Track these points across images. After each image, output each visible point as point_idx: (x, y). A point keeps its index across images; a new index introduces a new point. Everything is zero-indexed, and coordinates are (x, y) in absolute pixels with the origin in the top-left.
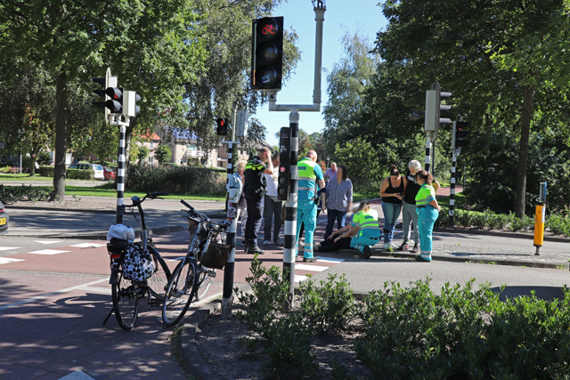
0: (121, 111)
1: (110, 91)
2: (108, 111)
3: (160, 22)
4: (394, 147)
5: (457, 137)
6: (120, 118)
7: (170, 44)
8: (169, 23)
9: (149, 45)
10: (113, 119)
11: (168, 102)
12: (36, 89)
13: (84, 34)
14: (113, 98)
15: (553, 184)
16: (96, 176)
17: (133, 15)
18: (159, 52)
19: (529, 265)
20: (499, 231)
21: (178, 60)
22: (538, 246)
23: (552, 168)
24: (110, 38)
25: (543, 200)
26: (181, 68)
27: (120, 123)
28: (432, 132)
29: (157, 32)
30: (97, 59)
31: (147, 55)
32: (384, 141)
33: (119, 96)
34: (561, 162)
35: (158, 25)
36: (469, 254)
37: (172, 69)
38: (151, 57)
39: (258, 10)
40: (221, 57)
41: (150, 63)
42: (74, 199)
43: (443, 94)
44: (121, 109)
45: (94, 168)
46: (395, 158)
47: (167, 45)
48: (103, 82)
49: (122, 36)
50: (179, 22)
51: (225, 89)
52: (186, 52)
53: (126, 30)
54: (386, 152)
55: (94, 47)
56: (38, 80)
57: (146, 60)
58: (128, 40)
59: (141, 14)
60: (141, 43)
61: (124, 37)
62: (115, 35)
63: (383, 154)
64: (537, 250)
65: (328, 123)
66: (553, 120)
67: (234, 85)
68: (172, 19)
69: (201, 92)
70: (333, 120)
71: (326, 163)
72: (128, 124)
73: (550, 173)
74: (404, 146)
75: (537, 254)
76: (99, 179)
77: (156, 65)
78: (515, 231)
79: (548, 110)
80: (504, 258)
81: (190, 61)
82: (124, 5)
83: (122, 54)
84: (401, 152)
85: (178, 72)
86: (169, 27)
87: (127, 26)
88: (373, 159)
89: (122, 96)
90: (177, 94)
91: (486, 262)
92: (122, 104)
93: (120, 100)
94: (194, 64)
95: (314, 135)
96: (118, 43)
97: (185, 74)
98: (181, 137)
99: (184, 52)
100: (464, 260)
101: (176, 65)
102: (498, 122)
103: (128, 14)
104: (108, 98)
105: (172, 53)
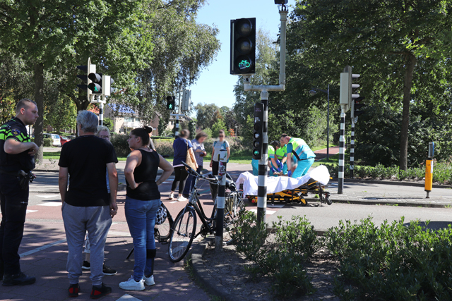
0: (100, 91)
1: (92, 76)
2: (90, 92)
3: (118, 21)
4: (292, 117)
5: (355, 109)
6: (100, 97)
7: (126, 38)
8: (126, 22)
9: (111, 39)
10: (93, 98)
11: (124, 84)
12: (13, 74)
13: (60, 31)
14: (93, 81)
15: (420, 144)
16: (55, 143)
17: (100, 15)
18: (119, 45)
19: (423, 205)
20: (389, 181)
21: (132, 51)
22: (428, 191)
23: (419, 131)
24: (80, 33)
25: (431, 156)
26: (135, 57)
27: (100, 101)
28: (346, 105)
29: (116, 29)
30: (71, 50)
31: (109, 47)
32: (284, 112)
33: (99, 80)
34: (425, 126)
35: (117, 23)
36: (377, 199)
37: (128, 58)
38: (112, 49)
39: (187, 11)
40: (160, 48)
41: (111, 53)
42: (50, 162)
43: (354, 75)
44: (101, 90)
45: (53, 137)
46: (292, 126)
47: (124, 39)
48: (85, 68)
49: (90, 32)
50: (134, 21)
51: (163, 72)
52: (139, 44)
53: (92, 27)
54: (285, 120)
55: (68, 41)
56: (14, 67)
57: (109, 51)
58: (94, 35)
59: (106, 15)
60: (105, 38)
61: (91, 32)
62: (84, 31)
63: (284, 123)
64: (428, 195)
65: (238, 98)
66: (426, 94)
67: (171, 69)
68: (128, 18)
69: (145, 75)
70: (242, 96)
71: (235, 130)
72: (105, 102)
73: (417, 135)
74: (299, 116)
75: (427, 197)
76: (57, 146)
77: (117, 55)
78: (401, 180)
79: (421, 86)
80: (404, 201)
81: (142, 51)
82: (92, 7)
83: (90, 45)
84: (297, 120)
85: (133, 60)
86: (126, 25)
87: (94, 24)
88: (276, 126)
89: (101, 80)
90: (131, 78)
91: (392, 204)
92: (101, 86)
93: (100, 83)
94: (145, 54)
95: (224, 108)
96: (86, 38)
97: (138, 62)
98: (126, 112)
99: (138, 44)
100: (374, 203)
101: (131, 54)
102: (383, 96)
103: (95, 15)
104: (90, 81)
105: (128, 46)
